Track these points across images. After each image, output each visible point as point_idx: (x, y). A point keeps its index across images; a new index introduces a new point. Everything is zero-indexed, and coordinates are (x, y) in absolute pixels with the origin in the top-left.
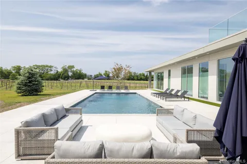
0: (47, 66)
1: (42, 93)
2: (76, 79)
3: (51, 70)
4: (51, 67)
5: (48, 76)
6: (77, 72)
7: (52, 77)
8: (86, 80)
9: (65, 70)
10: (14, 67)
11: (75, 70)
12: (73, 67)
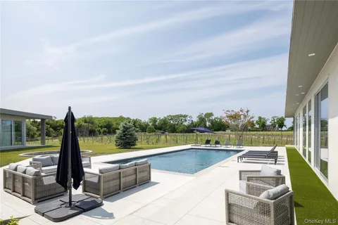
0: (181, 116)
1: (136, 147)
2: (215, 130)
3: (186, 121)
4: (185, 116)
5: (181, 128)
6: (216, 122)
7: (186, 129)
8: (228, 131)
9: (202, 120)
10: (151, 119)
11: (213, 118)
12: (211, 114)
